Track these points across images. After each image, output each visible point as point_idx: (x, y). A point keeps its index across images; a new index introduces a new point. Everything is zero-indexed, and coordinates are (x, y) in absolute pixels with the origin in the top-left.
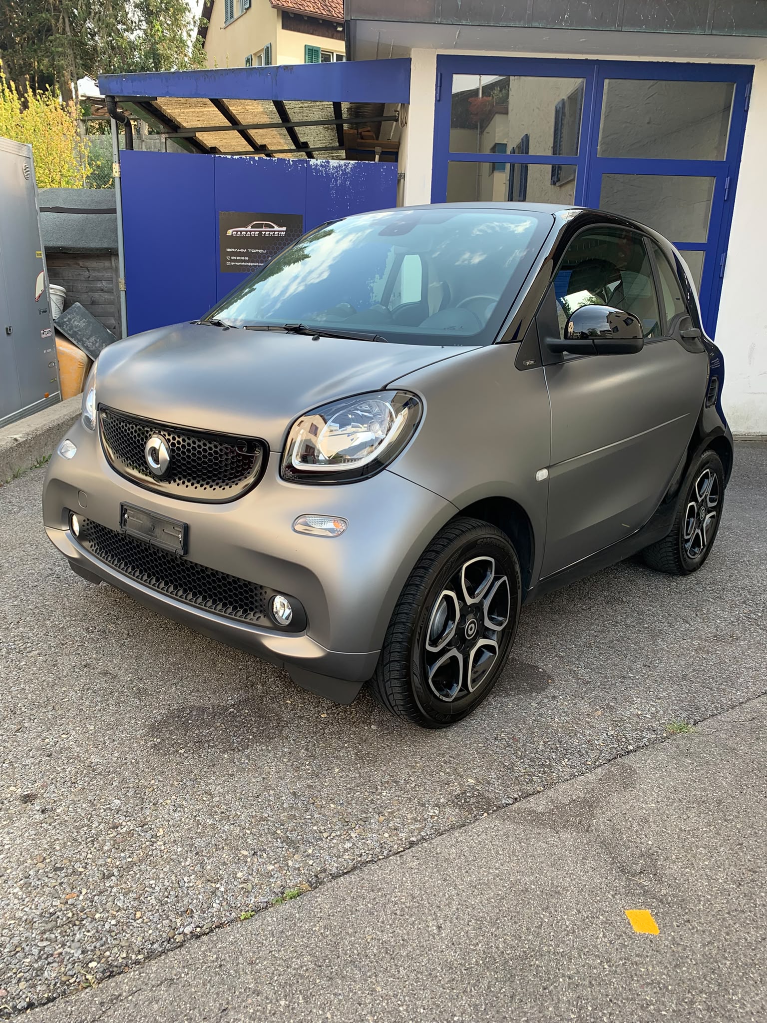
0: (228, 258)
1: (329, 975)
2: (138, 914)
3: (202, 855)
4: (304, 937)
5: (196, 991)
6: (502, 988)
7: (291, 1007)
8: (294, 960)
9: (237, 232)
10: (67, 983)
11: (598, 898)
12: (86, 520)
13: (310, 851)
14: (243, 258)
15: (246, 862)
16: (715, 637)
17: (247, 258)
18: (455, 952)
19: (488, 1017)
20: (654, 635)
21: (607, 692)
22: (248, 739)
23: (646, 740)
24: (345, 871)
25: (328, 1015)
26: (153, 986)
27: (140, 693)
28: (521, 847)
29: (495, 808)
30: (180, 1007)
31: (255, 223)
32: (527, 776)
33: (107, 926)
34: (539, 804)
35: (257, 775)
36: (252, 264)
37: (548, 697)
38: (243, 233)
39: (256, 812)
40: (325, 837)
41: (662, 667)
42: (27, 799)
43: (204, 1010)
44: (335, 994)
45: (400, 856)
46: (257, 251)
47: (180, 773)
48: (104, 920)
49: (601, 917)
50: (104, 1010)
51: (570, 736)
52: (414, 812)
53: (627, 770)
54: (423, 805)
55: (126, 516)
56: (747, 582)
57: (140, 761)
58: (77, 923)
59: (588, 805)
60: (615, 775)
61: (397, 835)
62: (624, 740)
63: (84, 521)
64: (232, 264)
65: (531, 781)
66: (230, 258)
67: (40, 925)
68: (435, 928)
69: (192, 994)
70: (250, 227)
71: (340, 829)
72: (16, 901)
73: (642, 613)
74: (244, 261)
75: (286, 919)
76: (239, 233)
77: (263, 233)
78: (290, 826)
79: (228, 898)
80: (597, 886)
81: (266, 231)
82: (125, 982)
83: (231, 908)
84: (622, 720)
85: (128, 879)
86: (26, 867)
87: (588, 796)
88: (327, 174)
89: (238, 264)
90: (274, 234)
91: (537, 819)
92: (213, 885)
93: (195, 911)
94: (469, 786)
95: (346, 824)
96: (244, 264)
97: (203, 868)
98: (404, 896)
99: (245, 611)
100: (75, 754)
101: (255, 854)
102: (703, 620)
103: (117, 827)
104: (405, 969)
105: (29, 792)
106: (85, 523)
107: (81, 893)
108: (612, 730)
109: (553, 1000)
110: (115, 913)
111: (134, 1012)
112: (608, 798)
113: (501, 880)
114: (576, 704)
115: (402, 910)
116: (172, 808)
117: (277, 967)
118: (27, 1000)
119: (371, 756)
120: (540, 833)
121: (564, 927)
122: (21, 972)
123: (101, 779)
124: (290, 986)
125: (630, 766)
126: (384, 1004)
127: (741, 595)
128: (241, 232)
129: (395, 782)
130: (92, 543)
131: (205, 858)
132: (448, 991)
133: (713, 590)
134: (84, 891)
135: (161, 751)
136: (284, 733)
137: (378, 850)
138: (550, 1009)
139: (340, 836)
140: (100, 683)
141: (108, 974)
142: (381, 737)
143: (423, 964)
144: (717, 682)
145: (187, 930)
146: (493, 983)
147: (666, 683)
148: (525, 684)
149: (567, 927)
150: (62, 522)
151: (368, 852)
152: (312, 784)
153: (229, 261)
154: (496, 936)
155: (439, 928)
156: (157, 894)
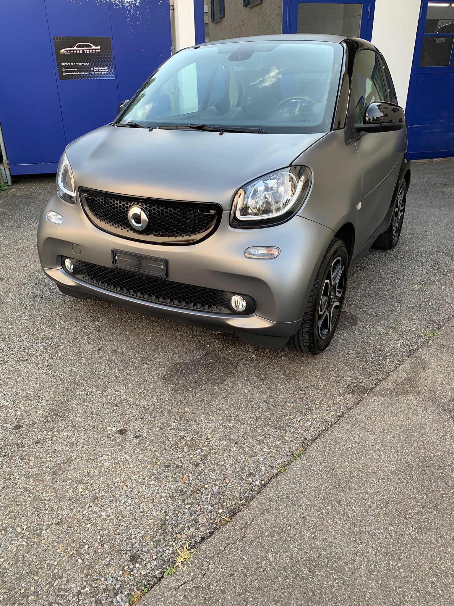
0: (63, 69)
1: (342, 489)
2: (227, 481)
3: (239, 444)
4: (318, 474)
5: (283, 512)
6: (424, 477)
7: (334, 509)
8: (321, 486)
9: (67, 51)
10: (214, 523)
11: (442, 426)
12: (78, 261)
13: (293, 430)
14: (74, 69)
15: (264, 442)
16: (423, 282)
17: (76, 69)
18: (393, 465)
19: (425, 492)
20: (394, 285)
21: (388, 320)
22: (222, 376)
23: (419, 342)
24: (316, 437)
25: (354, 508)
26: (261, 515)
27: (144, 360)
28: (393, 408)
29: (369, 391)
30: (281, 521)
31: (78, 44)
32: (374, 371)
33: (215, 490)
34: (388, 384)
35: (239, 395)
36: (80, 73)
37: (361, 328)
38: (71, 51)
39: (252, 415)
40: (295, 421)
41: (406, 302)
42: (122, 432)
43: (293, 520)
44: (351, 498)
45: (339, 424)
46: (83, 64)
47: (198, 402)
48: (211, 488)
49: (448, 435)
50: (244, 531)
51: (383, 347)
52: (331, 400)
53: (420, 360)
54: (333, 395)
55: (116, 257)
56: (422, 248)
57: (171, 399)
58: (198, 492)
59: (412, 381)
60: (416, 363)
61: (329, 413)
62: (409, 344)
63: (76, 262)
64: (67, 74)
65: (377, 373)
66: (65, 70)
67: (179, 497)
68: (377, 456)
69: (283, 514)
70: (76, 47)
71: (300, 416)
72: (157, 488)
73: (380, 274)
74: (75, 71)
75: (304, 467)
76: (69, 52)
77: (85, 51)
78: (274, 419)
79: (267, 463)
80: (438, 420)
81: (87, 50)
82: (245, 515)
83: (273, 468)
84: (403, 334)
85: (209, 464)
86: (149, 469)
87: (409, 376)
88: (123, 7)
89: (71, 73)
90: (92, 51)
91: (392, 393)
92: (255, 458)
93: (255, 473)
94: (349, 381)
95: (301, 413)
96: (74, 73)
97: (244, 450)
98: (353, 444)
99: (210, 306)
100: (131, 402)
101: (265, 437)
102: (412, 273)
103: (184, 438)
104: (375, 479)
105: (120, 428)
106: (77, 264)
107: (189, 476)
108: (401, 340)
109: (449, 478)
110: (214, 483)
111: (259, 529)
112: (419, 375)
113: (394, 426)
114: (376, 329)
115: (357, 451)
116: (206, 422)
117: (315, 491)
118: (200, 536)
119: (291, 374)
120: (398, 400)
121: (434, 443)
122: (186, 523)
123: (156, 413)
124: (327, 499)
125: (421, 357)
126: (376, 497)
127: (423, 257)
128: (70, 51)
129: (312, 386)
130: (83, 275)
131: (242, 445)
132: (401, 484)
133: (408, 256)
134: (190, 475)
135: (179, 391)
136: (239, 369)
137: (325, 423)
138: (450, 482)
139: (302, 419)
140: (116, 359)
141: (232, 513)
142: (290, 363)
143: (382, 474)
144: (436, 306)
145: (258, 483)
146: (418, 476)
147: (414, 311)
148: (346, 322)
149: (436, 443)
150: (57, 264)
151: (321, 425)
152: (271, 395)
153: (64, 72)
154: (407, 454)
155: (379, 455)
156: (229, 468)
